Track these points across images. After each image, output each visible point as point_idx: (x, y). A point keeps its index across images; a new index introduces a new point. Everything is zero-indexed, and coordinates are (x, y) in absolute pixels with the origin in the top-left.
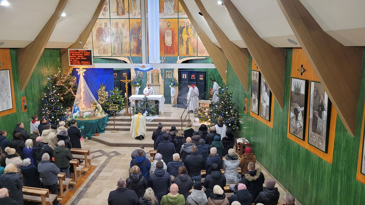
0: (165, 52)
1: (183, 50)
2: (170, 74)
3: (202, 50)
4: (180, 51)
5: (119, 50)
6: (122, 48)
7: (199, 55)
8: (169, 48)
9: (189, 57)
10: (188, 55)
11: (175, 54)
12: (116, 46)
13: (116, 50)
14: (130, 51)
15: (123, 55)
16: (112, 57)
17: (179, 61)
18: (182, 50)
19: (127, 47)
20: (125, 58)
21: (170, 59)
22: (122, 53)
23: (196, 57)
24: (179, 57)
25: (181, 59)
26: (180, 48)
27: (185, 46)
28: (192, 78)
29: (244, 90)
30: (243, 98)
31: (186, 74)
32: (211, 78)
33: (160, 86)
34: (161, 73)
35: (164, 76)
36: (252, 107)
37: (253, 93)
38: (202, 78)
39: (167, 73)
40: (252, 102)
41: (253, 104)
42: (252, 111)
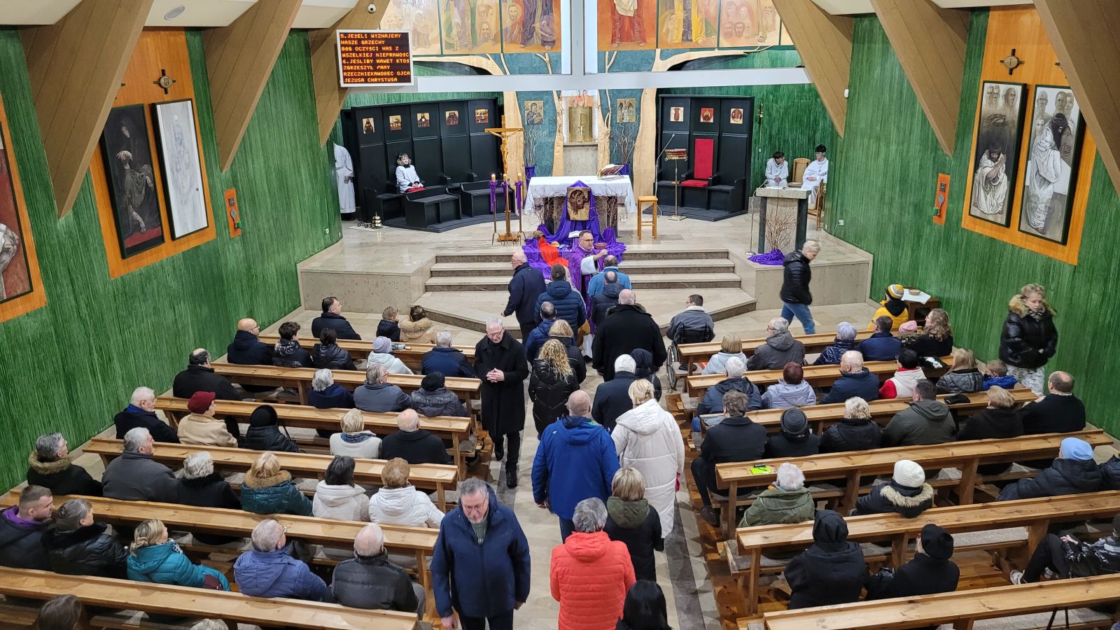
0: (614, 35)
1: (672, 28)
2: (631, 109)
3: (735, 26)
4: (662, 31)
5: (464, 33)
6: (473, 25)
7: (724, 43)
8: (627, 22)
9: (691, 50)
10: (687, 45)
11: (644, 41)
12: (456, 19)
13: (454, 32)
14: (501, 37)
15: (476, 51)
16: (442, 55)
17: (661, 65)
18: (670, 27)
19: (491, 22)
20: (484, 59)
21: (629, 60)
22: (474, 43)
23: (713, 49)
24: (658, 51)
25: (667, 58)
26: (664, 21)
27: (679, 14)
28: (702, 120)
29: (936, 148)
30: (931, 174)
31: (682, 109)
32: (760, 118)
33: (597, 149)
34: (601, 105)
35: (609, 114)
36: (974, 203)
37: (985, 157)
38: (741, 118)
39: (621, 104)
40: (977, 185)
41: (982, 191)
42: (978, 214)
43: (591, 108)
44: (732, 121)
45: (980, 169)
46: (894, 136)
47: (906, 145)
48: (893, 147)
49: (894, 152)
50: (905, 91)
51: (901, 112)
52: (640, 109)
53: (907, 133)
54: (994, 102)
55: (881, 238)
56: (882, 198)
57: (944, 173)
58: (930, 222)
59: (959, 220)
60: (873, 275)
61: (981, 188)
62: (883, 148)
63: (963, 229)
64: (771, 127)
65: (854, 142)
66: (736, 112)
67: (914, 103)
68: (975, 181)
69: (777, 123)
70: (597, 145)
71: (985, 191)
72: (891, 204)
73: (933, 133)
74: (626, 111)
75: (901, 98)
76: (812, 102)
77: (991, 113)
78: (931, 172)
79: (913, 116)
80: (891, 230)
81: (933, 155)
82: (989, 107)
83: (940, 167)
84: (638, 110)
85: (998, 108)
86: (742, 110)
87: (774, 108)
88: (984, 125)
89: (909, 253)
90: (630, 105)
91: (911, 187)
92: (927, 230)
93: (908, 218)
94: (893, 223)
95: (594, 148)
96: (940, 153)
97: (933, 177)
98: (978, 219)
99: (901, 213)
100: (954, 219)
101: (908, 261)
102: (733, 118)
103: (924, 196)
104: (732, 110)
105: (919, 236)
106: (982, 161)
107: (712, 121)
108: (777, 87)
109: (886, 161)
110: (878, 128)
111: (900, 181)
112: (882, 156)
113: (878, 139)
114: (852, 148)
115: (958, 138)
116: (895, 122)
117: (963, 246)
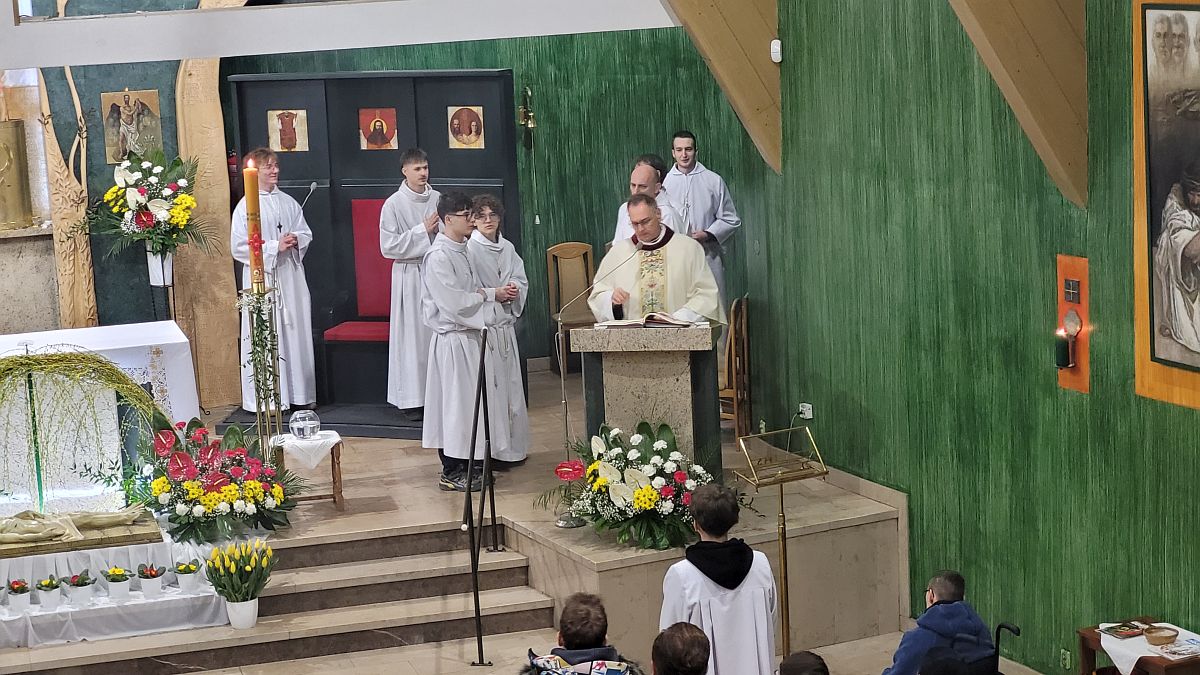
2: (146, 120)
28: (364, 145)
29: (1039, 186)
30: (1035, 260)
31: (302, 114)
32: (528, 131)
33: (50, 250)
34: (53, 115)
35: (80, 141)
36: (1161, 326)
37: (1172, 202)
38: (478, 133)
39: (115, 109)
40: (1163, 278)
41: (1178, 293)
42: (1175, 355)
43: (19, 125)
44: (454, 143)
45: (1165, 235)
46: (922, 160)
47: (958, 184)
48: (925, 192)
49: (927, 205)
50: (936, 38)
51: (932, 95)
52: (173, 120)
53: (958, 151)
54: (1177, 58)
55: (922, 445)
56: (912, 335)
57: (1070, 253)
58: (1050, 389)
59: (1128, 375)
60: (912, 550)
61: (1174, 285)
62: (897, 196)
63: (1140, 399)
64: (561, 157)
65: (814, 185)
66: (464, 116)
67: (965, 70)
68: (1156, 269)
69: (575, 142)
70: (50, 237)
71: (1185, 293)
72: (938, 345)
73: (1028, 145)
74: (133, 128)
75: (927, 57)
76: (665, 80)
77: (1174, 86)
78: (1035, 252)
79: (966, 105)
80: (947, 419)
81: (1035, 206)
82: (1167, 71)
83: (1057, 239)
84: (170, 123)
85: (1189, 75)
86: (478, 110)
87: (564, 102)
88: (1159, 119)
89: (1005, 478)
90: (143, 109)
91: (987, 295)
92: (1045, 410)
93: (990, 383)
94: (951, 400)
95: (40, 244)
96: (1053, 199)
97: (1042, 264)
98: (1176, 370)
99: (969, 371)
100: (1113, 375)
101: (1006, 501)
102: (457, 133)
103: (1025, 318)
104: (452, 111)
105: (1025, 428)
106: (1166, 215)
107: (394, 145)
108: (564, 43)
109: (910, 230)
110: (877, 142)
111: (955, 281)
112: (897, 217)
113: (881, 173)
114: (810, 200)
115: (1095, 156)
116: (919, 124)
117: (1148, 445)
